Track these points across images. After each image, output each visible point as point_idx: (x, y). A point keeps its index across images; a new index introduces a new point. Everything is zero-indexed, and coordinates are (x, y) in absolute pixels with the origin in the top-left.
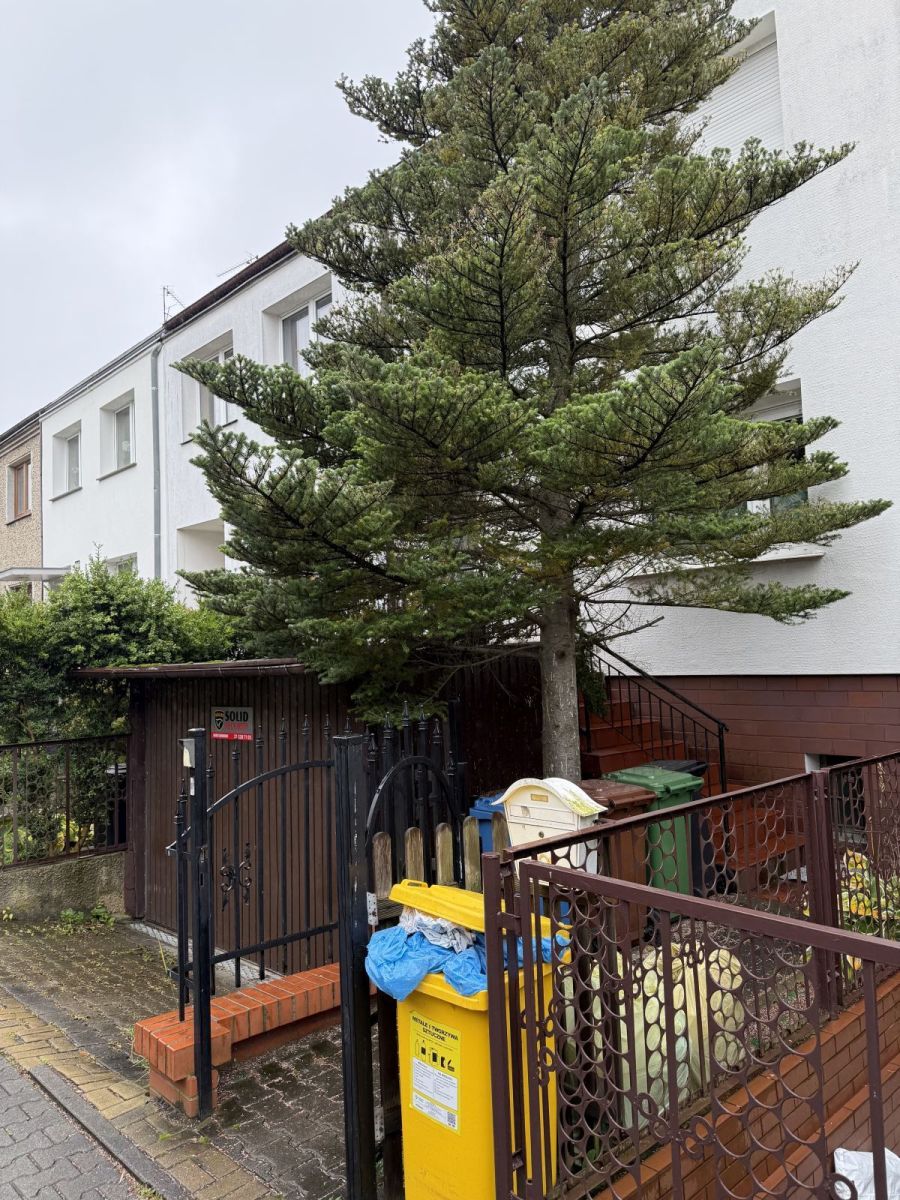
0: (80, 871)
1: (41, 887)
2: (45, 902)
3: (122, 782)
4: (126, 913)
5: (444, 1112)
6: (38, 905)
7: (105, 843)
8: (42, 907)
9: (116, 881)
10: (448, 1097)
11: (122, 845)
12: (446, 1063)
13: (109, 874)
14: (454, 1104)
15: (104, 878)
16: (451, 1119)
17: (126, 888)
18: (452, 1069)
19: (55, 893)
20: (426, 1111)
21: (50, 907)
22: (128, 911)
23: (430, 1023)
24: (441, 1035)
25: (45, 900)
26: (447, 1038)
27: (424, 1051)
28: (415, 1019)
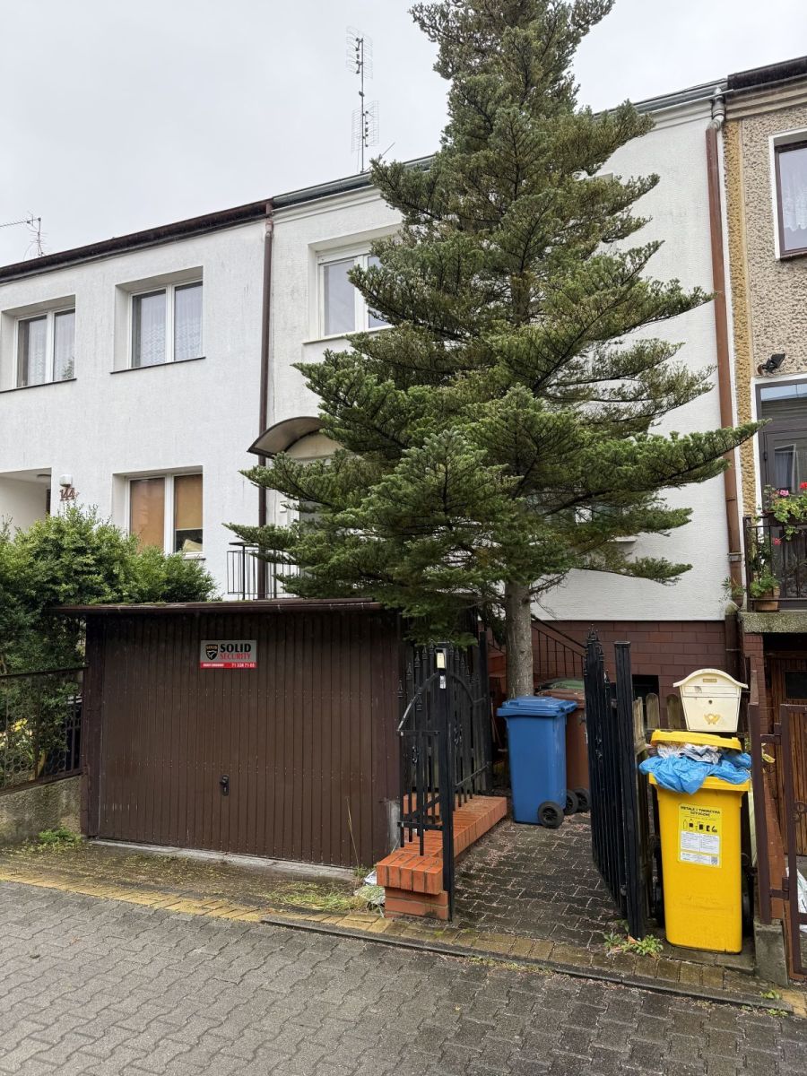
0: (47, 795)
1: (16, 812)
2: (20, 825)
3: (78, 711)
4: (81, 833)
5: (709, 858)
6: (14, 829)
7: (64, 768)
8: (17, 830)
9: (73, 803)
10: (711, 848)
11: (76, 771)
12: (710, 829)
13: (68, 797)
14: (717, 852)
15: (64, 801)
16: (714, 860)
17: (82, 810)
18: (715, 831)
19: (27, 817)
20: (692, 860)
21: (23, 830)
22: (83, 831)
23: (696, 807)
24: (706, 813)
25: (19, 824)
26: (711, 814)
27: (691, 825)
28: (682, 808)
